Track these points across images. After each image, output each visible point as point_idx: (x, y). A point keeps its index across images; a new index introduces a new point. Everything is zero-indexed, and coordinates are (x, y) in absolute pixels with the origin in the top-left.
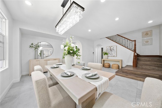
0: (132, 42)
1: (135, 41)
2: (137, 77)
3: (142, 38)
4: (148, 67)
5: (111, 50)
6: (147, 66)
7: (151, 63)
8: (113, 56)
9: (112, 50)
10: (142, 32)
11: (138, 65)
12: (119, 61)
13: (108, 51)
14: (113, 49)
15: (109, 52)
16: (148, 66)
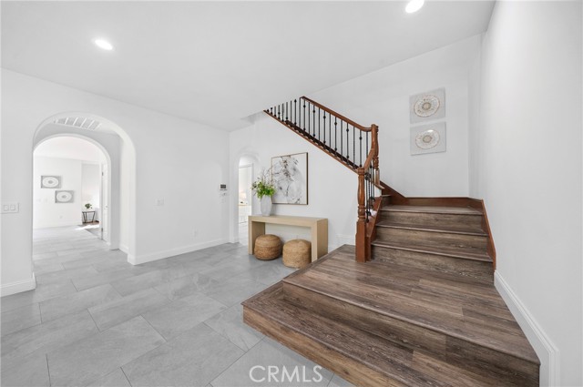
0: (364, 133)
1: (375, 130)
2: (329, 348)
3: (411, 123)
4: (416, 261)
5: (287, 174)
6: (414, 256)
7: (432, 239)
8: (296, 204)
9: (291, 172)
10: (411, 98)
11: (378, 251)
12: (309, 228)
13: (276, 178)
14: (295, 170)
15: (282, 185)
16: (418, 257)
